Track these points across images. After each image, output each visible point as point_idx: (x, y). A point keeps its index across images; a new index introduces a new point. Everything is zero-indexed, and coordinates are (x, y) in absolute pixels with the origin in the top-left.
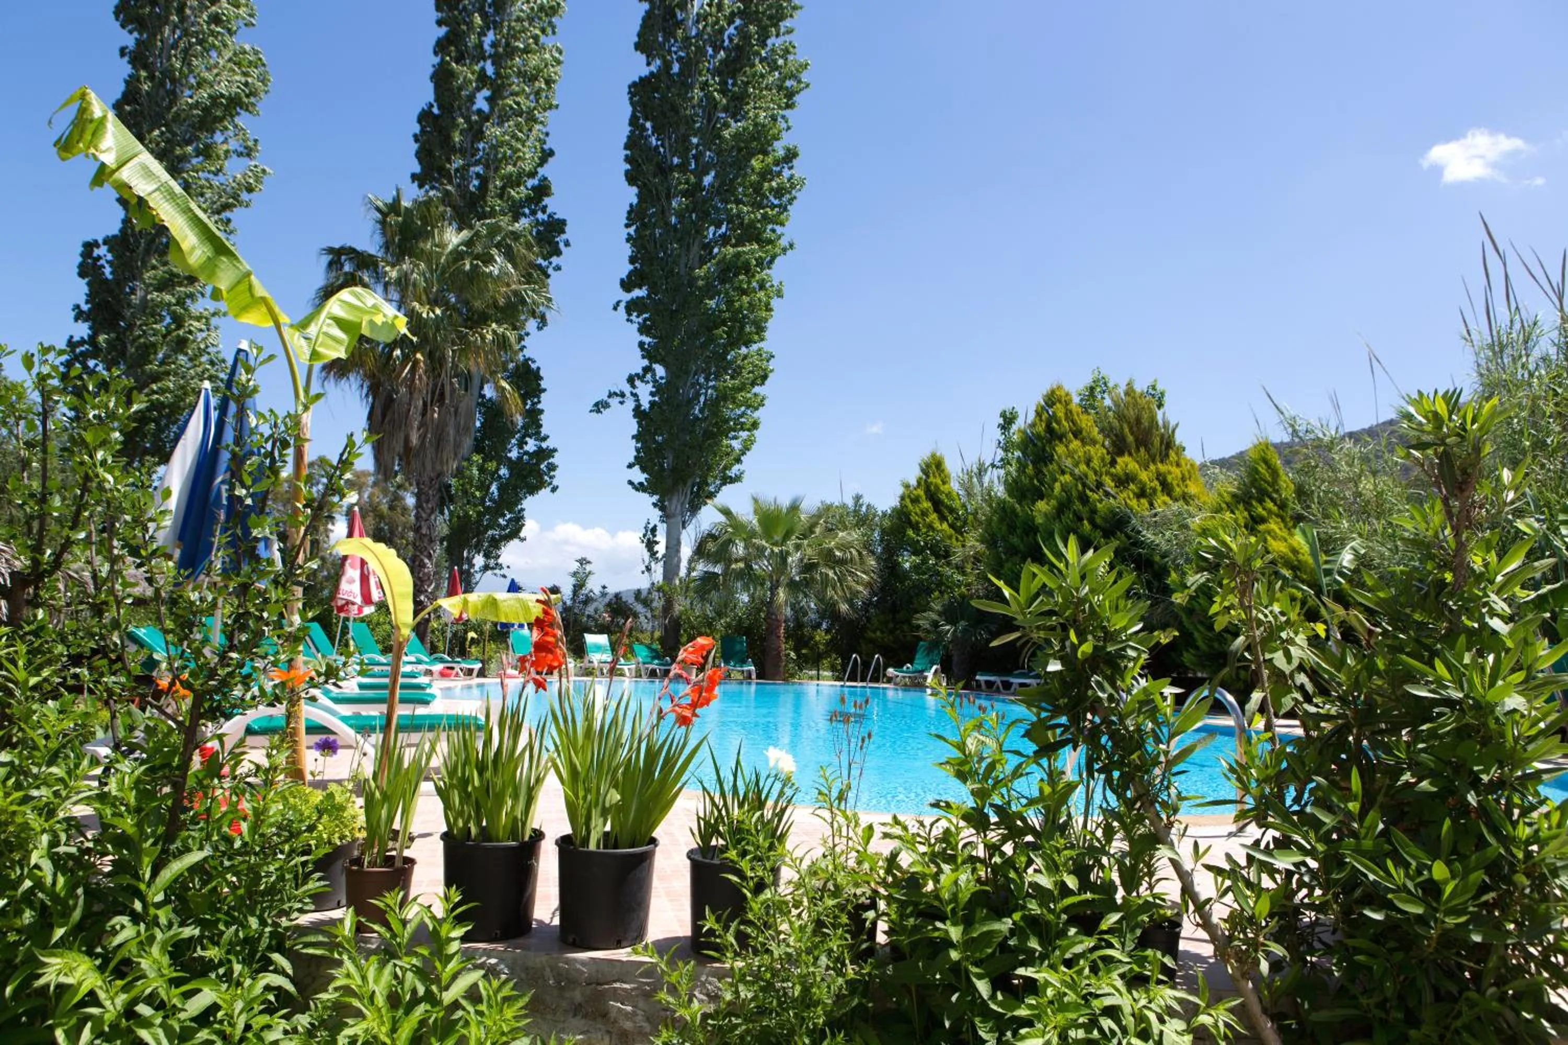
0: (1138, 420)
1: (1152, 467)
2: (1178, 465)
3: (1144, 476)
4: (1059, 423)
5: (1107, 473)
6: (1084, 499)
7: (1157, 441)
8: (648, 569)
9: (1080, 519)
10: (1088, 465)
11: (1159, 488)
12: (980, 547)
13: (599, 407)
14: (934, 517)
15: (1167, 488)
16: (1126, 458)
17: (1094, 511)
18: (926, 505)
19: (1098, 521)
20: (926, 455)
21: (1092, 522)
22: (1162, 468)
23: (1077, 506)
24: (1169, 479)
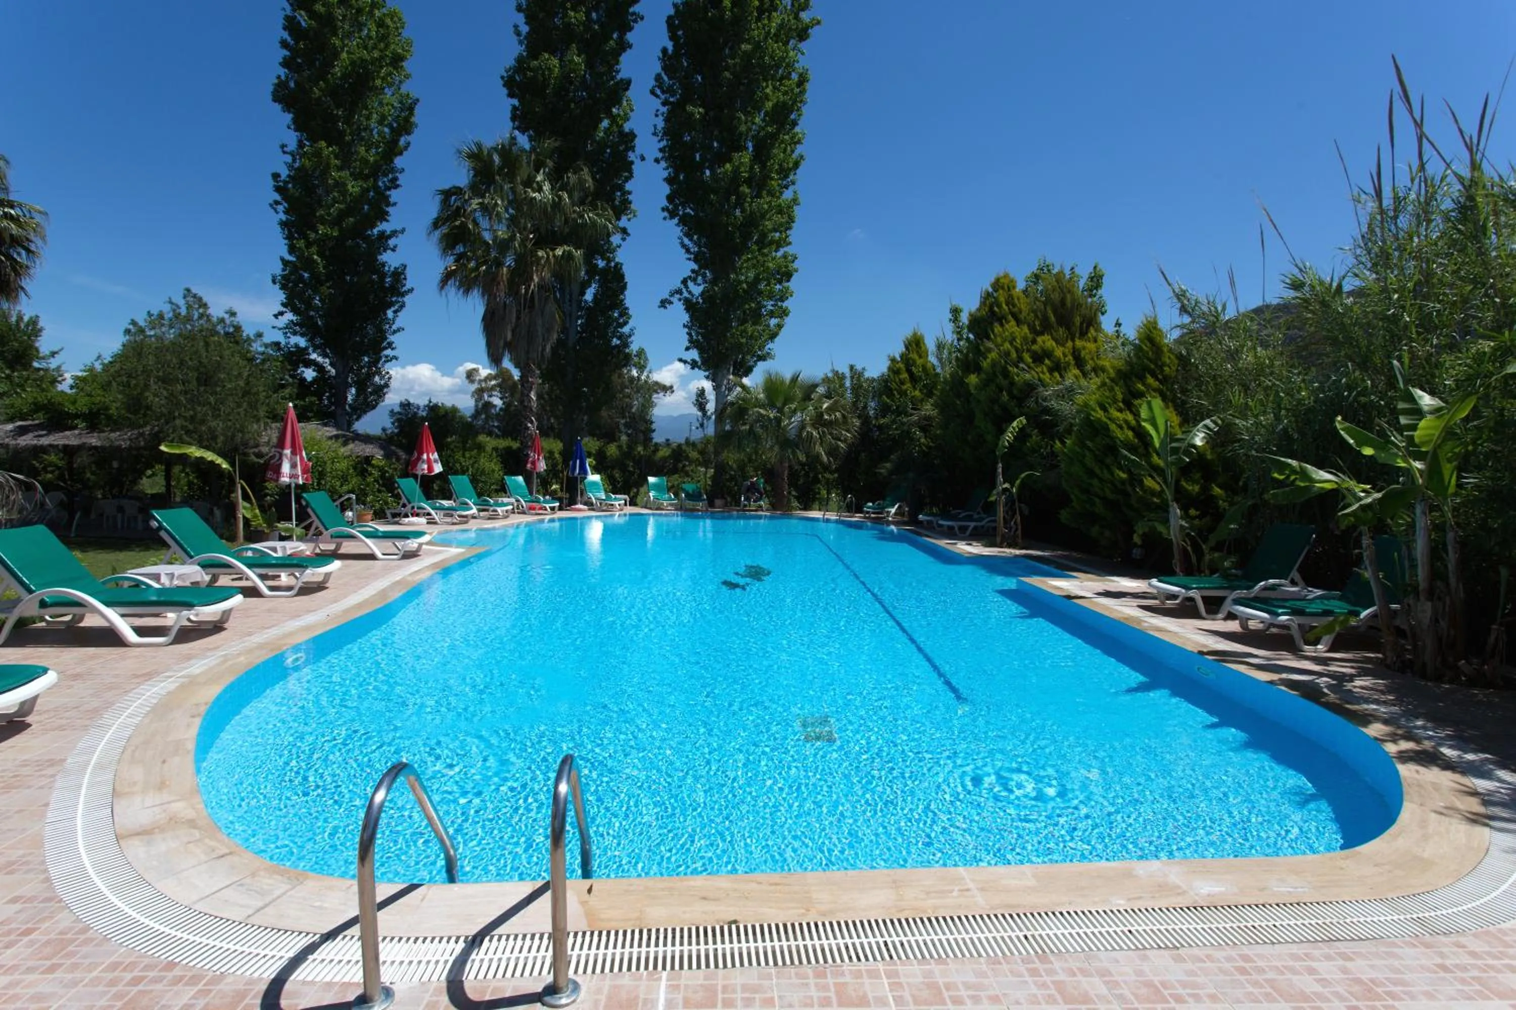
0: (1063, 302)
1: (1070, 344)
2: (1095, 341)
3: (1059, 352)
4: (999, 306)
5: (1028, 350)
6: (1006, 374)
7: (1078, 320)
8: (702, 425)
9: (1001, 391)
10: (1011, 344)
11: (1073, 362)
12: (934, 413)
13: (664, 303)
14: (908, 385)
15: (1079, 362)
16: (1046, 337)
17: (1012, 383)
18: (905, 375)
19: (1015, 392)
20: (909, 333)
21: (1010, 394)
22: (1079, 343)
23: (1000, 380)
24: (1083, 353)
